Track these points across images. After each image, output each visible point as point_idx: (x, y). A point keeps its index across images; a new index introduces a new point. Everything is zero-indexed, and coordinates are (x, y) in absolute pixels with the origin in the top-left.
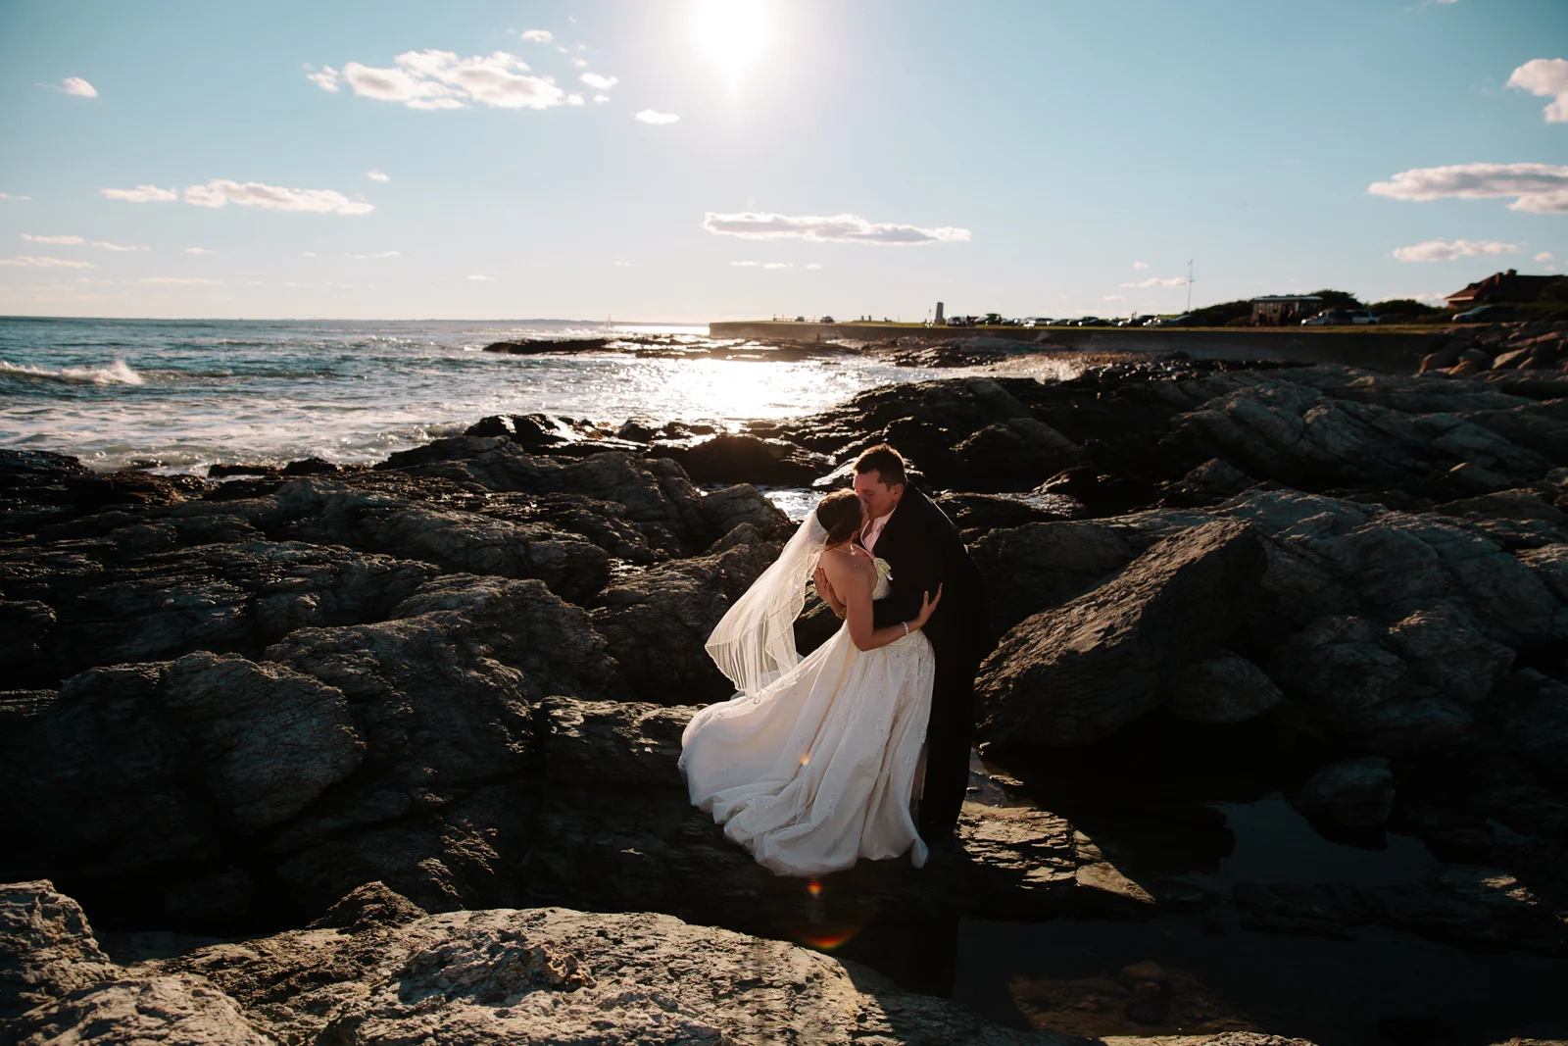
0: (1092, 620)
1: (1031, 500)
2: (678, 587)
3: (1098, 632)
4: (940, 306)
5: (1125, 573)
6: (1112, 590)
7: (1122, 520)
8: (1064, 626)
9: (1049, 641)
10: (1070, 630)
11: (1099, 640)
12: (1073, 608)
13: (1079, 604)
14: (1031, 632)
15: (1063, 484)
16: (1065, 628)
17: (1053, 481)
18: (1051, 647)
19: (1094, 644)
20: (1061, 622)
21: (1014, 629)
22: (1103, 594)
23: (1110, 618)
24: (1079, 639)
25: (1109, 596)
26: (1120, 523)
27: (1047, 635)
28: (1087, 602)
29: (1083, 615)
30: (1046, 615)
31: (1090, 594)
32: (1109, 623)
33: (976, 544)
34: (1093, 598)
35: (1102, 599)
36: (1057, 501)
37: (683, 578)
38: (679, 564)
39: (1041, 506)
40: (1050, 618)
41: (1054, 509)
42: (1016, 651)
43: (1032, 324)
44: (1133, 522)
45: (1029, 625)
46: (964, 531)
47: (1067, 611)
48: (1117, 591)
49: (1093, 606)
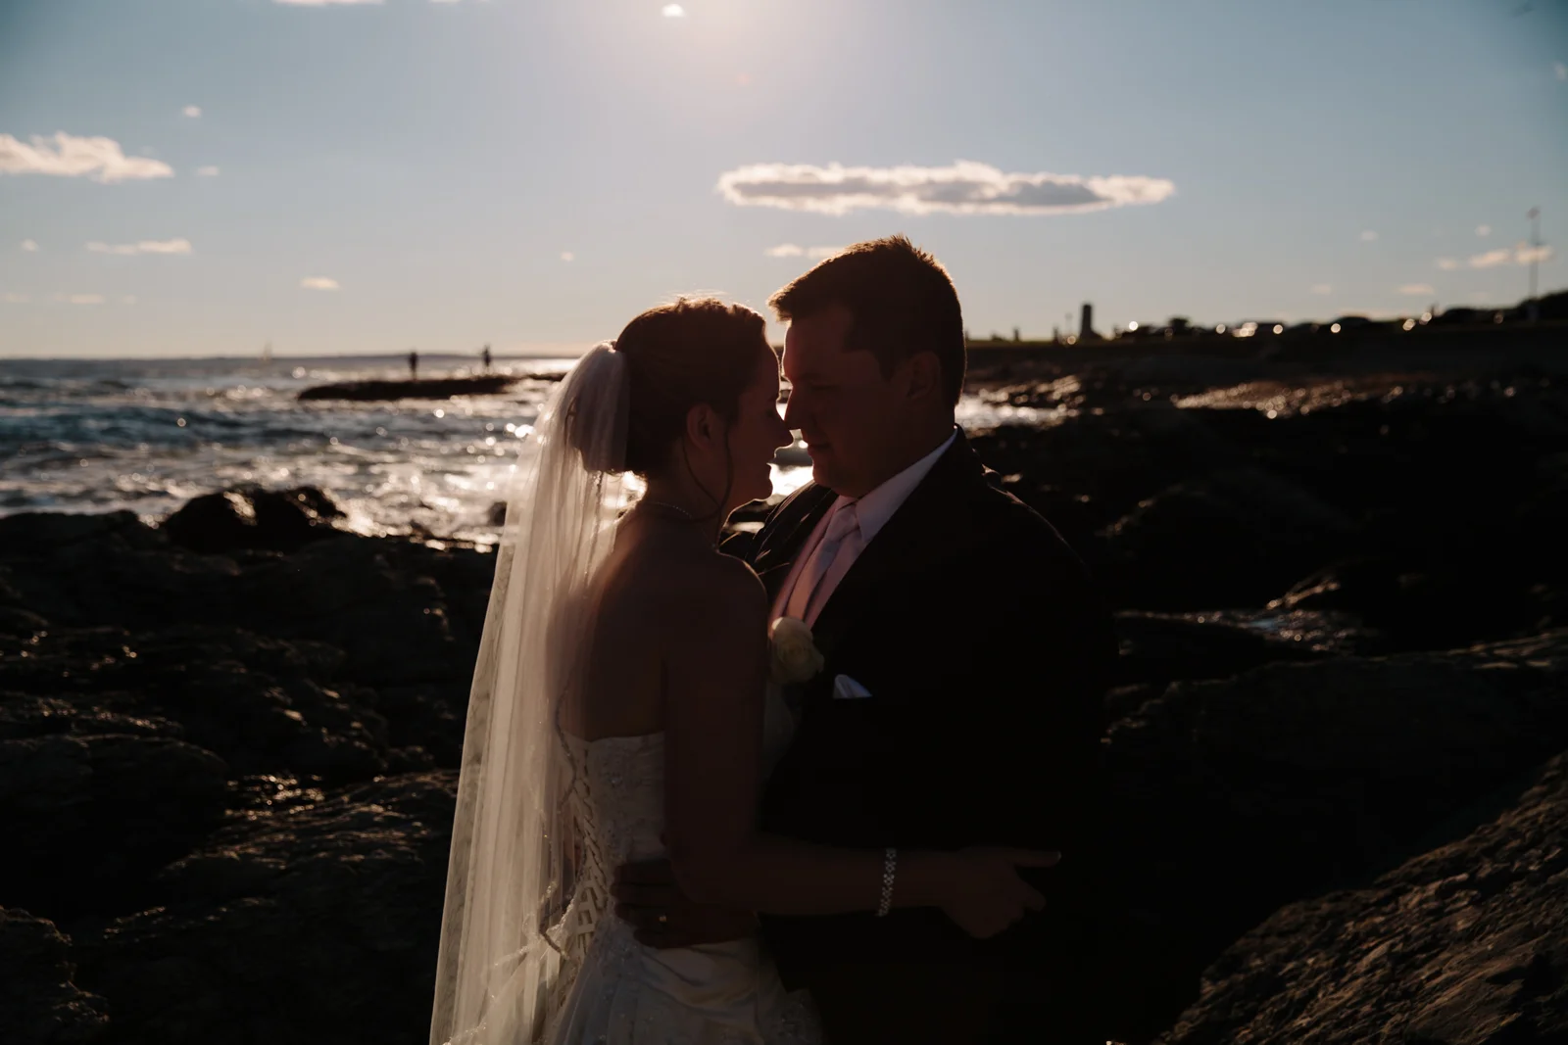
0: (1469, 936)
1: (1264, 624)
2: (367, 848)
3: (1500, 979)
4: (1087, 311)
5: (1536, 789)
6: (1515, 844)
7: (1505, 652)
8: (1382, 949)
9: (1346, 994)
10: (1403, 962)
11: (1510, 1009)
12: (1404, 891)
13: (1422, 880)
14: (1288, 959)
15: (1326, 592)
16: (1389, 954)
17: (1306, 588)
18: (1352, 1019)
19: (1497, 1022)
20: (1374, 932)
21: (1240, 943)
22: (1490, 852)
23: (1529, 933)
24: (1443, 999)
25: (1511, 859)
26: (1500, 658)
27: (1337, 974)
28: (1443, 874)
29: (1438, 913)
30: (1326, 907)
31: (1449, 850)
32: (1529, 948)
33: (1136, 718)
34: (1458, 864)
35: (1486, 870)
36: (1322, 623)
37: (390, 823)
38: (395, 785)
39: (1286, 634)
40: (1340, 918)
41: (1314, 641)
42: (1250, 1016)
43: (1247, 331)
44: (1534, 656)
45: (1282, 934)
46: (1118, 691)
47: (1386, 901)
48: (1534, 844)
49: (1462, 885)
